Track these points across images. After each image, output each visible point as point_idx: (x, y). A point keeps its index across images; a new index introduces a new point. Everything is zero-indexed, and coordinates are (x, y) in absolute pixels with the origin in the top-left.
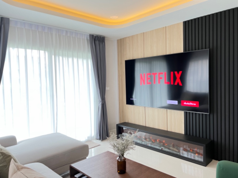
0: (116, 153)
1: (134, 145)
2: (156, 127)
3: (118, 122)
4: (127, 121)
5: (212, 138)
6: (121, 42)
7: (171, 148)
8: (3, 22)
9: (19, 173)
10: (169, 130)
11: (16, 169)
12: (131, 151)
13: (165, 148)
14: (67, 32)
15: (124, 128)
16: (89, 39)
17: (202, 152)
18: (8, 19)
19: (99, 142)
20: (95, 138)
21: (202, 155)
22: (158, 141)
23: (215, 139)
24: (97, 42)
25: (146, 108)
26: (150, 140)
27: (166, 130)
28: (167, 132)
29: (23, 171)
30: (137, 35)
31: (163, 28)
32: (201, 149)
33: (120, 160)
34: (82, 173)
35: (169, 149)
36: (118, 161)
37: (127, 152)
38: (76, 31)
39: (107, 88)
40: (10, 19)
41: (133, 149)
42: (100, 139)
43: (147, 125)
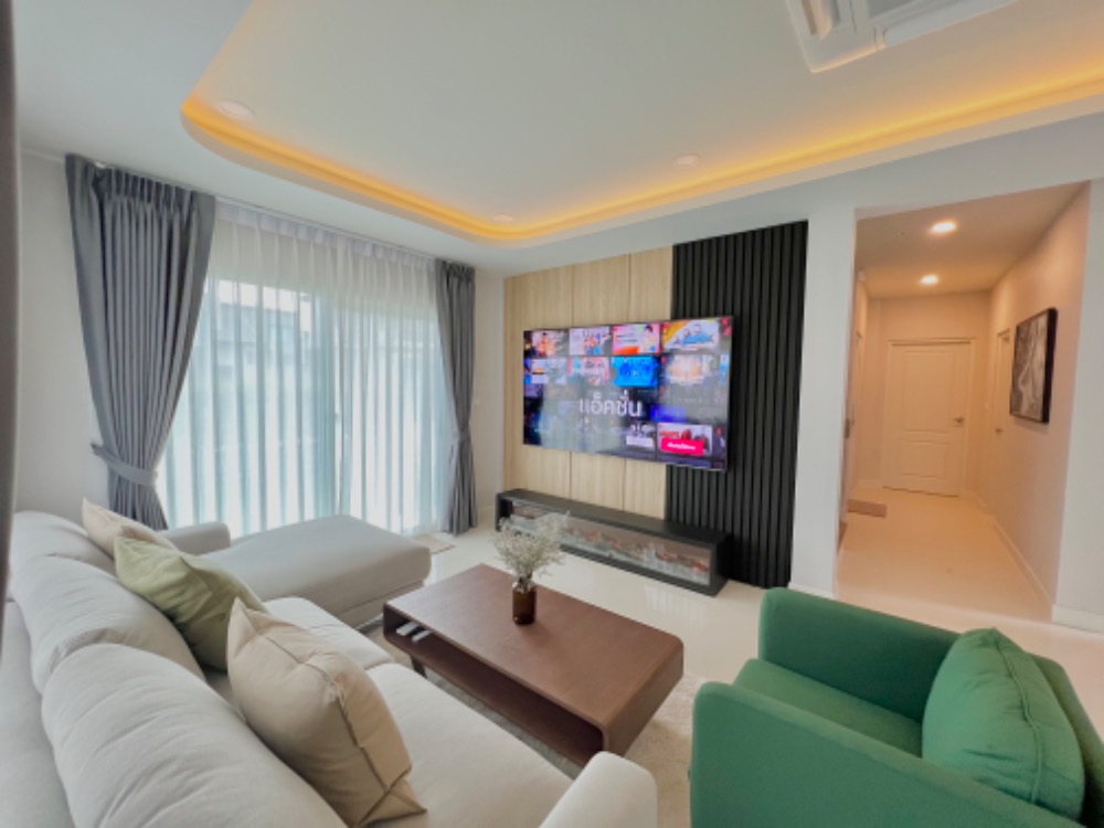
0: (512, 572)
1: (561, 554)
2: (597, 500)
3: (499, 489)
4: (521, 487)
5: (729, 529)
6: (516, 285)
7: (633, 553)
8: (195, 205)
9: (261, 640)
10: (628, 508)
11: (252, 630)
12: (552, 567)
13: (619, 551)
14: (374, 247)
15: (514, 504)
16: (432, 269)
17: (706, 562)
18: (211, 199)
19: (448, 539)
20: (439, 529)
21: (706, 570)
22: (599, 534)
23: (737, 532)
24: (454, 281)
25: (573, 454)
26: (583, 534)
27: (620, 507)
28: (622, 513)
29: (273, 633)
30: (556, 270)
31: (625, 256)
32: (705, 557)
33: (521, 590)
34: (416, 622)
35: (628, 555)
36: (516, 594)
37: (541, 569)
38: (401, 246)
39: (476, 402)
40: (219, 199)
41: (560, 564)
42: (451, 530)
43: (574, 497)
